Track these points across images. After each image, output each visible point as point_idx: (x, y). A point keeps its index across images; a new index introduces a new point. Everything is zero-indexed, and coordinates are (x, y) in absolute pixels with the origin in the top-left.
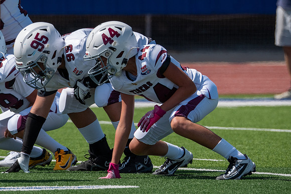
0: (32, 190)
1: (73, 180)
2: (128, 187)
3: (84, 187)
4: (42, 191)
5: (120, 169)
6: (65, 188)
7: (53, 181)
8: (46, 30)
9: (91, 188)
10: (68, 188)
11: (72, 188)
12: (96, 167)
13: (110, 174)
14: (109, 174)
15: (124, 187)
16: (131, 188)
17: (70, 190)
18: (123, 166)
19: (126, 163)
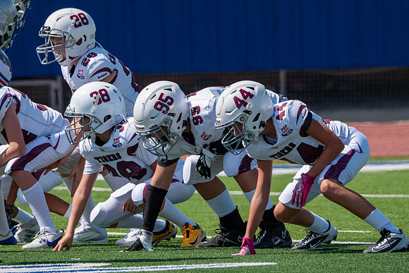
0: (158, 269)
1: (202, 258)
2: (264, 264)
3: (216, 265)
4: (169, 271)
5: (255, 244)
6: (194, 266)
7: (180, 259)
8: (170, 90)
9: (223, 266)
10: (198, 266)
11: (202, 266)
12: (228, 242)
13: (244, 250)
14: (242, 250)
15: (260, 264)
16: (268, 265)
17: (199, 269)
18: (259, 241)
19: (262, 237)
